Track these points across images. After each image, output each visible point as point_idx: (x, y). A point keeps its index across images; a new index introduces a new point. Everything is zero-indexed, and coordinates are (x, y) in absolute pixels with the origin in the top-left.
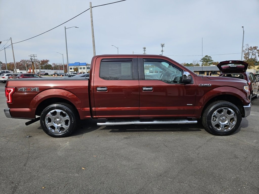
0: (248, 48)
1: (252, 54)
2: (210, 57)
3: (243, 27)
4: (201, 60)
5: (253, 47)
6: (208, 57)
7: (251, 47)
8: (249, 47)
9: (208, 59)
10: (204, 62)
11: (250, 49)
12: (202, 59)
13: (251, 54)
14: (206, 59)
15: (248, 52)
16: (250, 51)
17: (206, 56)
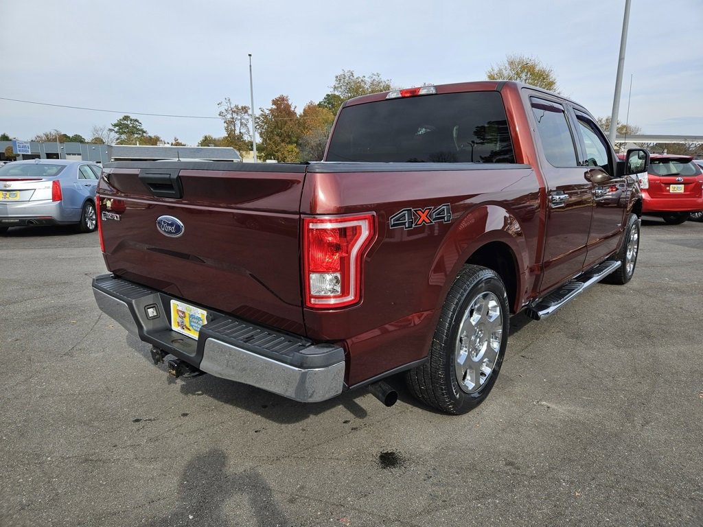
0: (230, 109)
1: (241, 124)
2: (136, 121)
3: (250, 55)
4: (112, 128)
5: (240, 107)
6: (131, 120)
7: (237, 107)
8: (233, 106)
9: (133, 127)
10: (121, 134)
11: (234, 112)
12: (115, 125)
13: (238, 123)
14: (127, 126)
15: (233, 118)
16: (235, 115)
17: (126, 118)
